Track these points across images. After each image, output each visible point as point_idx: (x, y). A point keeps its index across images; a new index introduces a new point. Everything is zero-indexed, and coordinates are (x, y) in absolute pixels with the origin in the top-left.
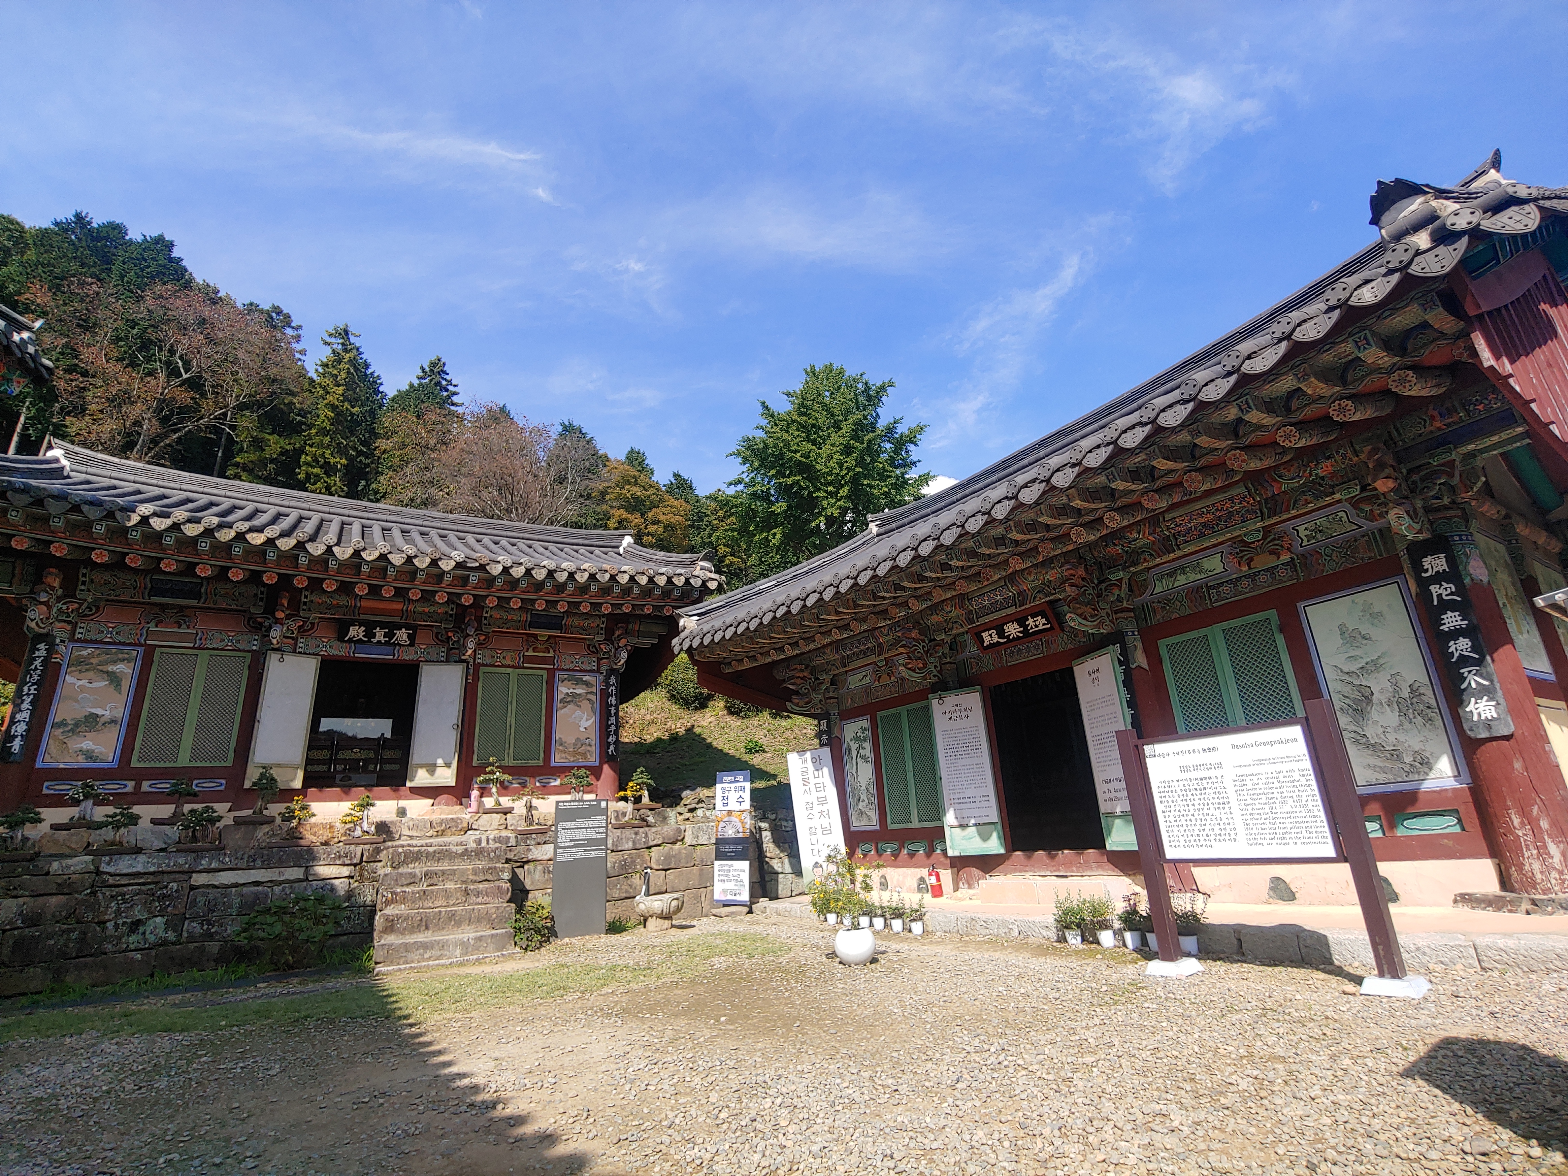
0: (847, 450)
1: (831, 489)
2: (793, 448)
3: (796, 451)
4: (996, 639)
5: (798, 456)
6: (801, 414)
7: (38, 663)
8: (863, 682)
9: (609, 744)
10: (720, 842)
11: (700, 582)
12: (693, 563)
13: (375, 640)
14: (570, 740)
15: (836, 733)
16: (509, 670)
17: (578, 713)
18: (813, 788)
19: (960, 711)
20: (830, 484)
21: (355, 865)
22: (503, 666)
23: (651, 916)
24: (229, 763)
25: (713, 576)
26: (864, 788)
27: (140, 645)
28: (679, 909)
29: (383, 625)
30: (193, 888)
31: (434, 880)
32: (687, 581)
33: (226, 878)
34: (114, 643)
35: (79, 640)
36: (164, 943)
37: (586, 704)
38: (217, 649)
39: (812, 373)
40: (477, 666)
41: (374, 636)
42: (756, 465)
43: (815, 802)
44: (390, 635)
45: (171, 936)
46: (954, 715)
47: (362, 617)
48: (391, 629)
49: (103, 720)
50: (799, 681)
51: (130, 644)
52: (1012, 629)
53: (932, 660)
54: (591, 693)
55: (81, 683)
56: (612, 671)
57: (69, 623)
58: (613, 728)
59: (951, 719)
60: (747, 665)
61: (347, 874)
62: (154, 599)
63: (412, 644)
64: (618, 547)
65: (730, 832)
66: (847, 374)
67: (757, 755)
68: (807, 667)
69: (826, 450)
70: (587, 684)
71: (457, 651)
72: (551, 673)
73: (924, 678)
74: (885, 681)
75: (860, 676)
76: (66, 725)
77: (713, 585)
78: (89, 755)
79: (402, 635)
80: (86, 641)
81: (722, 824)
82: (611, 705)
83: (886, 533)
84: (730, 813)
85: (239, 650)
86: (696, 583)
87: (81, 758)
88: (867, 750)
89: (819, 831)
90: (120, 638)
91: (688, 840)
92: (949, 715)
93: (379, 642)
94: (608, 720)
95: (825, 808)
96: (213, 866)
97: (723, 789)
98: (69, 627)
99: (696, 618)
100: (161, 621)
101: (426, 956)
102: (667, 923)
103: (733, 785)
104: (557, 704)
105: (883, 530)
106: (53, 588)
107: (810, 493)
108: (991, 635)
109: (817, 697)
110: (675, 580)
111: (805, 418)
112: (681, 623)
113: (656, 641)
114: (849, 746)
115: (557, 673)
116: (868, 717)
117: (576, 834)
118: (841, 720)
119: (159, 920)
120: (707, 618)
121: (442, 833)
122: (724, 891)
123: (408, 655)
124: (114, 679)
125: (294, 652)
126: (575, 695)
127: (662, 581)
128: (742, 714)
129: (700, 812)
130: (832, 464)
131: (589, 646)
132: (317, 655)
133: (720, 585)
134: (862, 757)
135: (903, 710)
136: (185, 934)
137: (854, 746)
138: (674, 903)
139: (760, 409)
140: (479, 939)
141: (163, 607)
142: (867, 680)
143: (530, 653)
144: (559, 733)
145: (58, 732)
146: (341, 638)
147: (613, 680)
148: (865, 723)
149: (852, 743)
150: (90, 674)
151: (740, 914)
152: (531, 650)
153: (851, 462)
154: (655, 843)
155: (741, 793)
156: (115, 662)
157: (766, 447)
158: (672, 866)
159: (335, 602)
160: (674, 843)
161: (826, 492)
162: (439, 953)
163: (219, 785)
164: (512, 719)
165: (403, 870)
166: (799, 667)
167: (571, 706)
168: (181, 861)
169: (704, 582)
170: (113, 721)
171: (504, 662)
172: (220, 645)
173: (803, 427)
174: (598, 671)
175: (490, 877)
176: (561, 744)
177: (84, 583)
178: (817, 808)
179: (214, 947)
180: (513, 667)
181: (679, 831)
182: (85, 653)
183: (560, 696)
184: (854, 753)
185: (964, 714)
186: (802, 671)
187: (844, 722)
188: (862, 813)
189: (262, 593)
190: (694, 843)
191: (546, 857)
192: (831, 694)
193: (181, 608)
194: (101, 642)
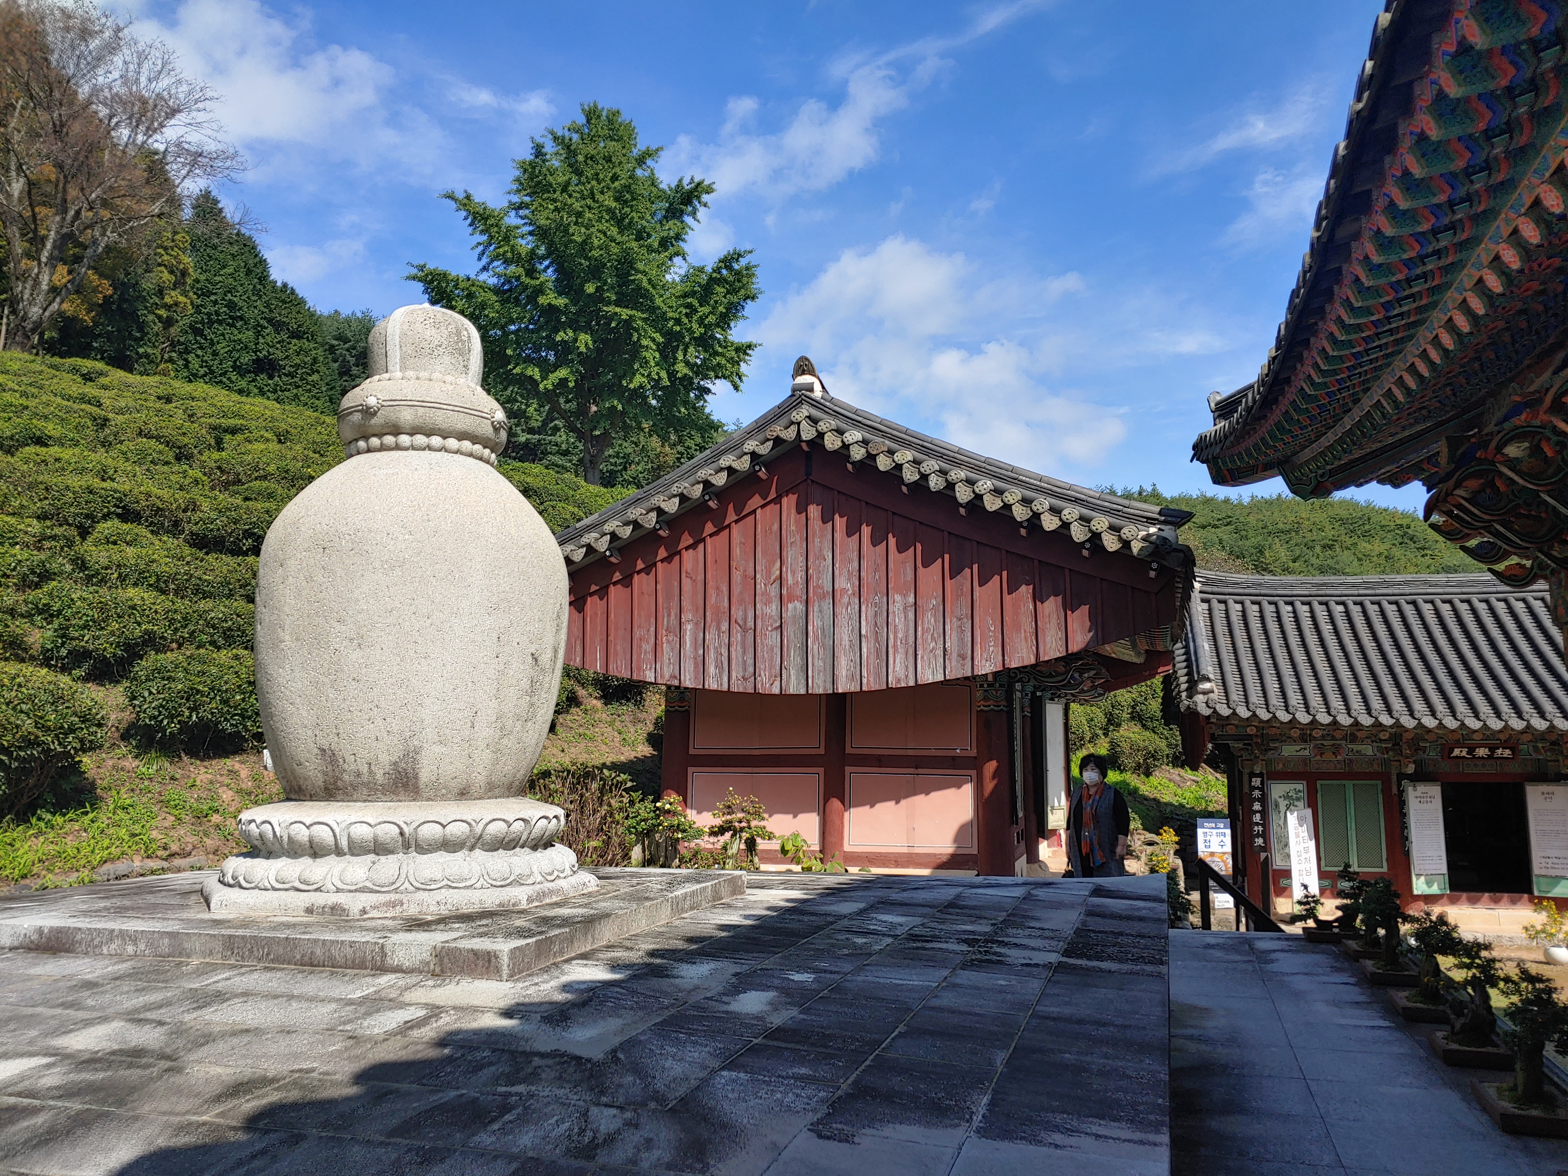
8: (1301, 753)
18: (1301, 840)
19: (1426, 797)
39: (592, 115)
43: (1303, 851)
46: (1422, 800)
52: (1482, 752)
59: (1420, 802)
74: (1328, 756)
88: (1302, 807)
89: (1304, 873)
92: (1419, 799)
95: (1308, 856)
97: (1206, 833)
103: (1214, 831)
108: (1461, 751)
114: (1276, 801)
116: (1305, 782)
118: (1268, 779)
135: (1349, 784)
137: (1283, 803)
148: (1300, 786)
149: (1280, 801)
155: (1222, 838)
178: (1303, 856)
184: (1282, 809)
185: (1429, 799)
187: (1271, 782)
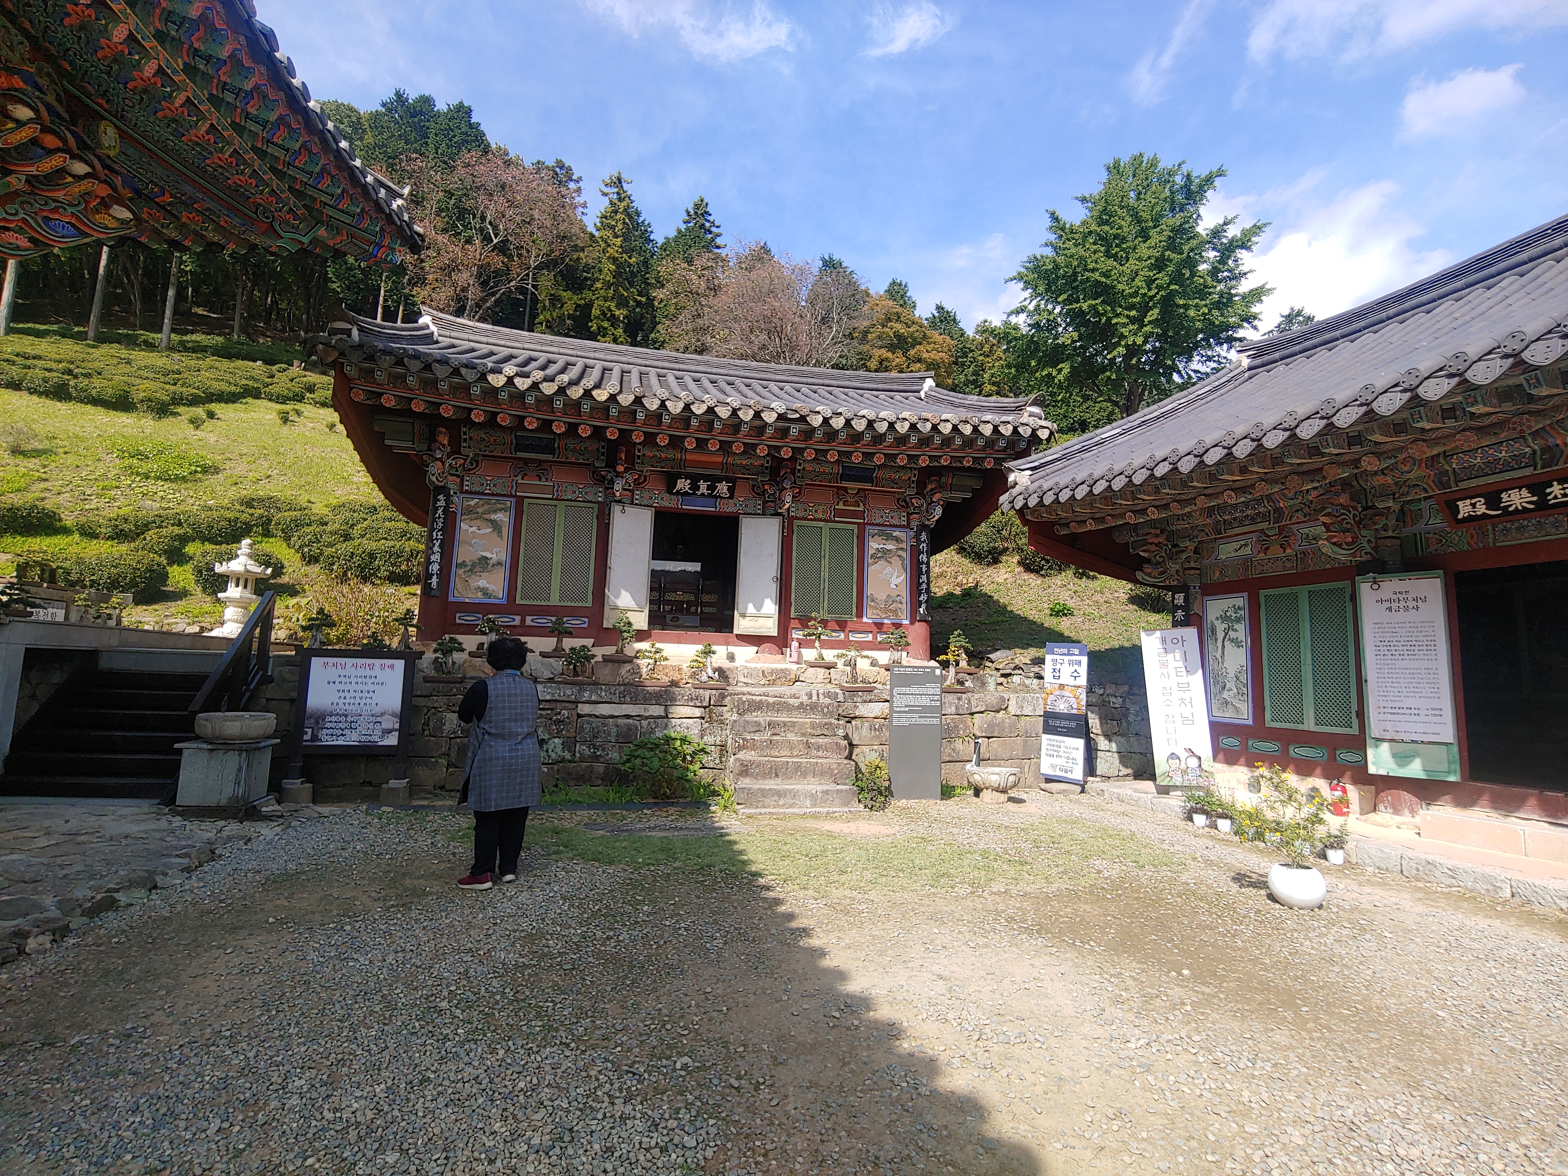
0: (1160, 264)
1: (1133, 313)
2: (1091, 267)
3: (1093, 270)
4: (1481, 509)
5: (1096, 276)
6: (1102, 223)
7: (440, 511)
8: (1241, 553)
9: (920, 603)
10: (1049, 716)
11: (1029, 431)
12: (1019, 409)
13: (699, 493)
14: (881, 596)
15: (1196, 609)
16: (821, 524)
17: (889, 569)
18: (1172, 672)
19: (1406, 600)
20: (1131, 307)
21: (705, 708)
22: (815, 520)
23: (987, 788)
24: (589, 604)
25: (1043, 423)
26: (1232, 674)
27: (512, 496)
28: (1015, 785)
29: (706, 478)
30: (579, 716)
31: (777, 731)
32: (1015, 429)
33: (604, 709)
34: (492, 494)
35: (467, 492)
36: (563, 760)
37: (896, 561)
38: (571, 500)
39: (1115, 169)
40: (791, 519)
41: (698, 488)
42: (1041, 289)
43: (1175, 688)
44: (712, 488)
45: (568, 755)
46: (1394, 605)
47: (689, 470)
48: (713, 481)
49: (491, 562)
50: (1153, 548)
51: (504, 495)
52: (1518, 499)
53: (1365, 532)
54: (902, 549)
55: (471, 529)
56: (923, 527)
57: (458, 476)
58: (924, 586)
59: (1390, 609)
60: (1091, 526)
61: (699, 715)
62: (520, 454)
63: (731, 497)
64: (918, 392)
65: (1062, 707)
66: (1161, 166)
67: (1064, 618)
68: (1162, 532)
69: (1132, 265)
70: (897, 539)
71: (772, 504)
72: (862, 527)
73: (1353, 555)
74: (1276, 551)
75: (1236, 545)
76: (466, 566)
77: (1044, 434)
78: (485, 592)
79: (723, 488)
80: (471, 493)
81: (1051, 698)
82: (923, 563)
83: (1263, 365)
84: (1062, 687)
85: (588, 502)
86: (1025, 432)
87: (480, 594)
88: (1241, 631)
89: (1178, 720)
90: (496, 490)
91: (1013, 709)
92: (1388, 605)
93: (703, 494)
94: (919, 578)
95: (1187, 696)
96: (593, 698)
97: (1055, 661)
98: (458, 480)
99: (1029, 472)
100: (525, 475)
101: (781, 803)
102: (1003, 797)
103: (1066, 658)
104: (868, 560)
105: (1258, 361)
106: (444, 445)
107: (1109, 319)
108: (1474, 505)
109: (1173, 567)
110: (1002, 429)
111: (1106, 228)
112: (1012, 478)
113: (969, 495)
114: (1212, 624)
115: (868, 527)
116: (1246, 595)
117: (911, 700)
118: (1203, 595)
119: (557, 740)
120: (1041, 473)
121: (772, 683)
122: (1053, 767)
123: (729, 507)
124: (496, 526)
125: (632, 503)
126: (885, 552)
127: (987, 430)
128: (1043, 572)
129: (1016, 679)
130: (1138, 282)
131: (898, 499)
132: (651, 506)
133: (1052, 433)
134: (1232, 640)
135: (1303, 591)
136: (578, 755)
137: (1220, 627)
138: (1012, 779)
139: (1048, 222)
140: (826, 792)
141: (526, 461)
142: (1248, 551)
143: (841, 506)
144: (870, 589)
145: (461, 571)
146: (670, 491)
147: (924, 537)
148: (1240, 601)
149: (1218, 624)
150: (478, 522)
151: (1073, 793)
152: (841, 503)
153: (1163, 278)
154: (978, 709)
155: (1076, 667)
156: (495, 511)
157: (1057, 267)
158: (995, 734)
159: (663, 455)
160: (998, 711)
161: (1128, 317)
162: (791, 802)
163: (582, 623)
164: (825, 574)
165: (748, 717)
166: (1152, 531)
167: (882, 562)
168: (569, 692)
169: (1034, 431)
170: (499, 564)
171: (817, 516)
172: (574, 497)
173: (1102, 239)
174: (908, 526)
175: (826, 733)
176: (873, 601)
177: (465, 440)
178: (1177, 695)
179: (600, 768)
180: (824, 520)
181: (1003, 699)
182: (472, 503)
183: (871, 552)
184: (1220, 635)
185: (1411, 604)
186: (1157, 536)
187: (1206, 598)
188: (1227, 703)
189: (603, 447)
190: (1018, 713)
191: (872, 715)
192: (1192, 565)
193: (540, 462)
194: (483, 494)
